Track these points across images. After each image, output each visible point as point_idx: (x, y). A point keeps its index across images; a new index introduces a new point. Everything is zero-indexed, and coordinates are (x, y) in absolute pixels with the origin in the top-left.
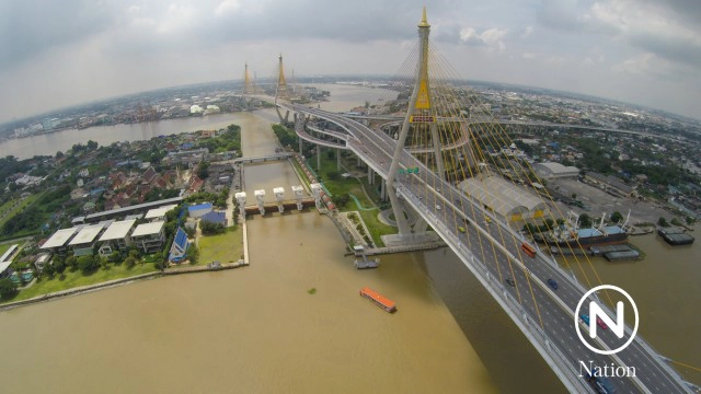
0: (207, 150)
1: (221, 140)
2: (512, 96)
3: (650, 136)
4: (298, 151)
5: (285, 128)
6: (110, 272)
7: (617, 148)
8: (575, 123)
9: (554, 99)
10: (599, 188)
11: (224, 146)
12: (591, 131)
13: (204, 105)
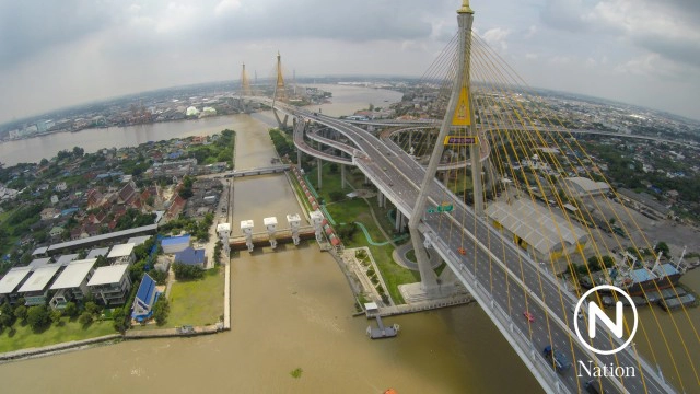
0: (195, 161)
1: (213, 148)
2: (518, 98)
3: (665, 141)
4: (297, 163)
5: (283, 134)
6: (63, 330)
7: (639, 157)
8: (588, 128)
9: (561, 101)
10: (634, 208)
11: (216, 155)
12: (607, 136)
13: (200, 108)
